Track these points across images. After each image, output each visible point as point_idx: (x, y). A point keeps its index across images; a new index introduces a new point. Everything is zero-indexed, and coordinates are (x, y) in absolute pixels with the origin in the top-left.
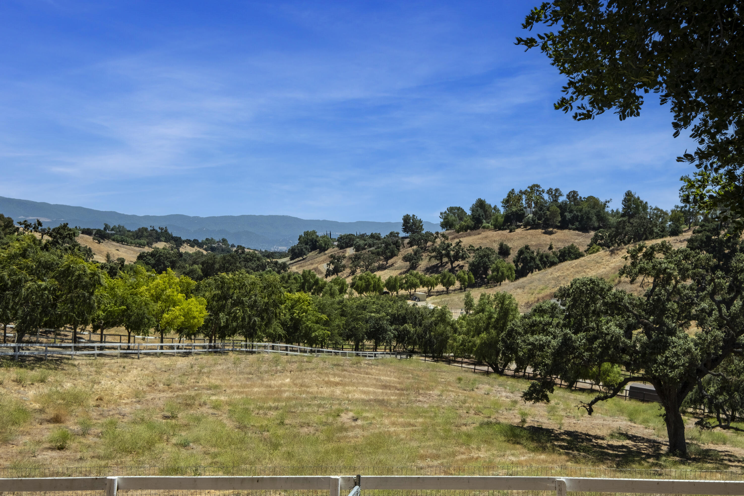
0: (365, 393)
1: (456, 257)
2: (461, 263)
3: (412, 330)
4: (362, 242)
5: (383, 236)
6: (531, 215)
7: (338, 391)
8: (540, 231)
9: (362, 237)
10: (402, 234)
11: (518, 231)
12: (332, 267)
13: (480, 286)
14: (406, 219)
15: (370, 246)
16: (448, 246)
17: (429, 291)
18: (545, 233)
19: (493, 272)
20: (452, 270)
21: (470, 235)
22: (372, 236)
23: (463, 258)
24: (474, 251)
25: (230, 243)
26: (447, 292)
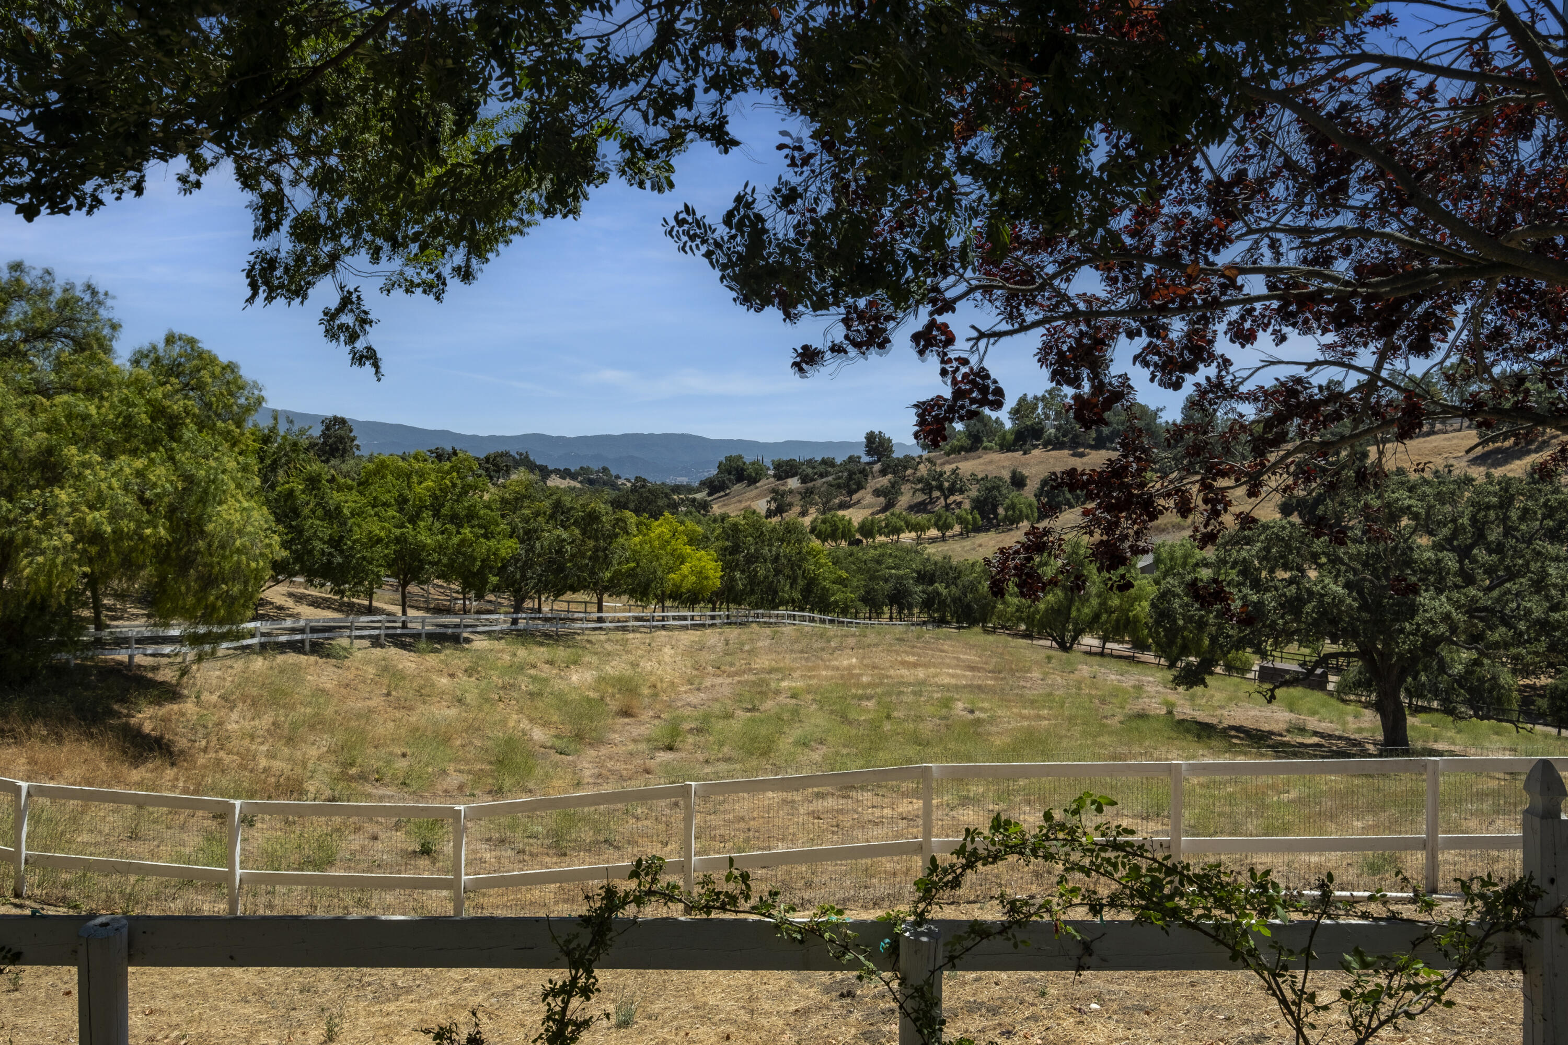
0: (953, 676)
1: (952, 490)
2: (958, 498)
3: (945, 592)
4: (809, 471)
5: (839, 461)
6: (1053, 431)
7: (921, 673)
8: (1066, 452)
9: (810, 463)
10: (865, 459)
11: (1036, 452)
12: (773, 506)
13: (988, 530)
14: (871, 437)
15: (822, 476)
16: (941, 474)
17: (919, 537)
18: (1074, 455)
19: (1006, 510)
20: (947, 507)
21: (966, 459)
22: (824, 462)
23: (961, 491)
24: (978, 481)
25: (614, 472)
26: (944, 539)
